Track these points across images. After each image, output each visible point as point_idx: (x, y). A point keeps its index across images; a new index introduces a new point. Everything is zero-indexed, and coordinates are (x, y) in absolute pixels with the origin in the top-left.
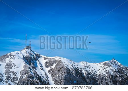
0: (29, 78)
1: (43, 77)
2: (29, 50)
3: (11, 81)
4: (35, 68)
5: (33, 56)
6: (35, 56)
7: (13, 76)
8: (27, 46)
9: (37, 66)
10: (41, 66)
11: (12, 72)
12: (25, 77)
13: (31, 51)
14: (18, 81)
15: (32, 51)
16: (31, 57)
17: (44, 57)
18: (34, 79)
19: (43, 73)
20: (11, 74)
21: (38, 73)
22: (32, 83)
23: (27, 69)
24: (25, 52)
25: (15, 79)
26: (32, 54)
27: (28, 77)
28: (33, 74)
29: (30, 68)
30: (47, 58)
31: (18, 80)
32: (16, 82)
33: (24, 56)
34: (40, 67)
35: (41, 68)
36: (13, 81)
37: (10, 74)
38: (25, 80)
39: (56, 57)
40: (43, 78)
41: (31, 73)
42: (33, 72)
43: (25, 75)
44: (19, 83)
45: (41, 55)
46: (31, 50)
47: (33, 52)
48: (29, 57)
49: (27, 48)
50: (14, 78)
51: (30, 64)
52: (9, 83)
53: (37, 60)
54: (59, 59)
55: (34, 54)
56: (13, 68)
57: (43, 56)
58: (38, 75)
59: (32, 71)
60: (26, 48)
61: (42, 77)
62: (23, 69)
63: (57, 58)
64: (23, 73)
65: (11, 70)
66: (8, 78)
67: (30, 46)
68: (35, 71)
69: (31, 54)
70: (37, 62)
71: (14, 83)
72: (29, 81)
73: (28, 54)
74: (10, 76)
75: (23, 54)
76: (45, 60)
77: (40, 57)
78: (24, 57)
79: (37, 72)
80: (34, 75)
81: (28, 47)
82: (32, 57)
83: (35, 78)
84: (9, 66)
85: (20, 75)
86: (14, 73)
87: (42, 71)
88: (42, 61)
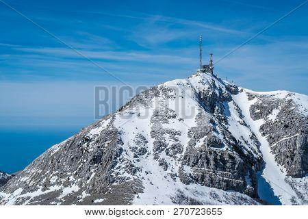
0: (212, 146)
1: (246, 142)
2: (208, 76)
3: (167, 154)
4: (225, 119)
5: (220, 90)
6: (224, 89)
7: (170, 143)
8: (204, 67)
9: (229, 115)
10: (241, 116)
11: (169, 132)
12: (202, 143)
13: (214, 79)
14: (183, 154)
15: (215, 77)
16: (214, 93)
17: (247, 93)
18: (224, 149)
19: (246, 133)
20: (167, 136)
21: (234, 134)
22: (218, 158)
23: (206, 123)
24: (199, 81)
25: (177, 148)
26: (217, 86)
27: (208, 145)
28: (221, 137)
29: (212, 121)
30: (256, 96)
31: (185, 150)
32: (178, 155)
33: (198, 92)
34: (239, 119)
35: (241, 121)
36: (171, 152)
37: (164, 136)
38: (201, 151)
39: (278, 92)
40: (247, 147)
41: (215, 134)
42: (220, 132)
43: (202, 140)
44: (185, 158)
45: (240, 89)
46: (213, 75)
47: (220, 80)
48: (210, 93)
49: (204, 72)
50: (173, 147)
51: (212, 111)
52: (161, 158)
53: (230, 99)
54: (286, 97)
55: (221, 85)
56: (171, 120)
57: (244, 89)
58: (234, 139)
59: (217, 127)
60: (202, 71)
61: (243, 142)
62: (195, 125)
63: (281, 95)
64: (195, 134)
65: (165, 126)
66: (160, 147)
67: (211, 64)
68: (226, 130)
69: (214, 85)
70: (230, 104)
71: (175, 158)
72: (211, 153)
73: (207, 86)
74: (163, 141)
75: (195, 86)
76: (249, 99)
77: (236, 92)
78: (196, 92)
79: (229, 130)
80: (225, 138)
81: (205, 69)
82: (217, 92)
83: (226, 147)
85: (189, 139)
86: (174, 134)
87: (243, 128)
88: (243, 101)
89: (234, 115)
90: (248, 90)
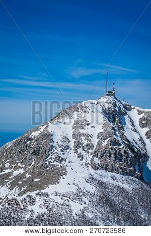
0: (113, 145)
1: (136, 143)
2: (111, 99)
3: (83, 150)
4: (122, 127)
5: (119, 107)
6: (122, 107)
7: (85, 142)
8: (109, 92)
9: (125, 124)
10: (133, 125)
11: (85, 135)
12: (106, 143)
14: (94, 150)
15: (116, 99)
17: (138, 110)
18: (121, 147)
19: (137, 137)
20: (83, 138)
21: (128, 137)
22: (117, 153)
23: (109, 129)
24: (105, 101)
25: (90, 146)
26: (118, 105)
27: (111, 144)
28: (119, 139)
29: (113, 128)
30: (144, 112)
31: (95, 146)
32: (90, 151)
35: (133, 128)
36: (86, 149)
37: (81, 137)
38: (106, 148)
40: (137, 146)
41: (116, 137)
42: (119, 135)
43: (106, 141)
44: (95, 153)
45: (132, 107)
46: (115, 98)
47: (119, 101)
48: (113, 109)
49: (108, 95)
50: (87, 145)
51: (114, 121)
52: (79, 152)
53: (126, 114)
55: (120, 105)
56: (86, 127)
57: (136, 107)
58: (128, 141)
59: (117, 132)
60: (107, 95)
61: (134, 143)
62: (102, 131)
64: (102, 137)
65: (82, 131)
66: (78, 145)
67: (114, 91)
68: (123, 134)
69: (115, 103)
70: (126, 117)
71: (88, 152)
72: (112, 150)
73: (111, 105)
74: (80, 141)
76: (139, 114)
77: (130, 109)
78: (103, 109)
79: (125, 134)
80: (122, 140)
82: (117, 108)
83: (123, 145)
84: (79, 125)
85: (98, 140)
86: (88, 136)
87: (134, 133)
88: (135, 115)
89: (128, 124)
90: (138, 108)
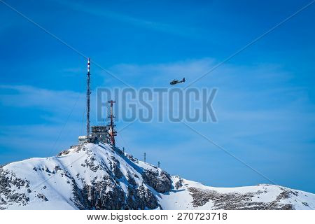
2: (104, 153)
5: (131, 182)
6: (139, 181)
8: (96, 130)
13: (118, 158)
15: (120, 153)
16: (118, 189)
17: (191, 190)
24: (84, 162)
26: (125, 173)
30: (212, 196)
33: (81, 186)
39: (261, 187)
45: (175, 180)
46: (115, 150)
47: (130, 161)
48: (108, 189)
49: (94, 141)
54: (279, 198)
55: (133, 172)
57: (185, 181)
60: (90, 140)
67: (112, 125)
69: (118, 170)
73: (101, 174)
75: (74, 174)
76: (197, 204)
77: (167, 187)
78: (76, 187)
81: (99, 135)
82: (124, 187)
90: (192, 184)
